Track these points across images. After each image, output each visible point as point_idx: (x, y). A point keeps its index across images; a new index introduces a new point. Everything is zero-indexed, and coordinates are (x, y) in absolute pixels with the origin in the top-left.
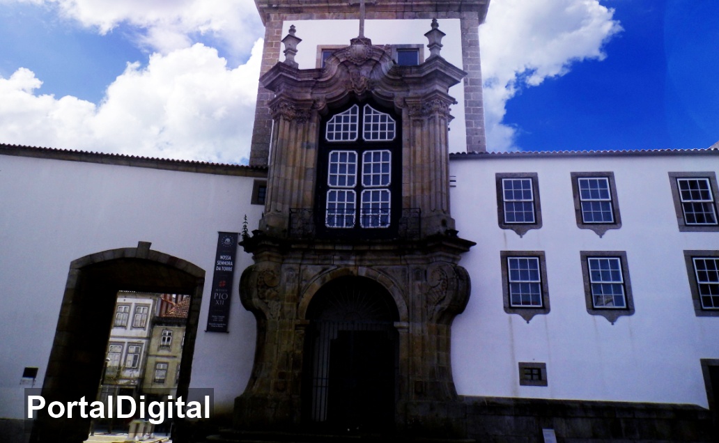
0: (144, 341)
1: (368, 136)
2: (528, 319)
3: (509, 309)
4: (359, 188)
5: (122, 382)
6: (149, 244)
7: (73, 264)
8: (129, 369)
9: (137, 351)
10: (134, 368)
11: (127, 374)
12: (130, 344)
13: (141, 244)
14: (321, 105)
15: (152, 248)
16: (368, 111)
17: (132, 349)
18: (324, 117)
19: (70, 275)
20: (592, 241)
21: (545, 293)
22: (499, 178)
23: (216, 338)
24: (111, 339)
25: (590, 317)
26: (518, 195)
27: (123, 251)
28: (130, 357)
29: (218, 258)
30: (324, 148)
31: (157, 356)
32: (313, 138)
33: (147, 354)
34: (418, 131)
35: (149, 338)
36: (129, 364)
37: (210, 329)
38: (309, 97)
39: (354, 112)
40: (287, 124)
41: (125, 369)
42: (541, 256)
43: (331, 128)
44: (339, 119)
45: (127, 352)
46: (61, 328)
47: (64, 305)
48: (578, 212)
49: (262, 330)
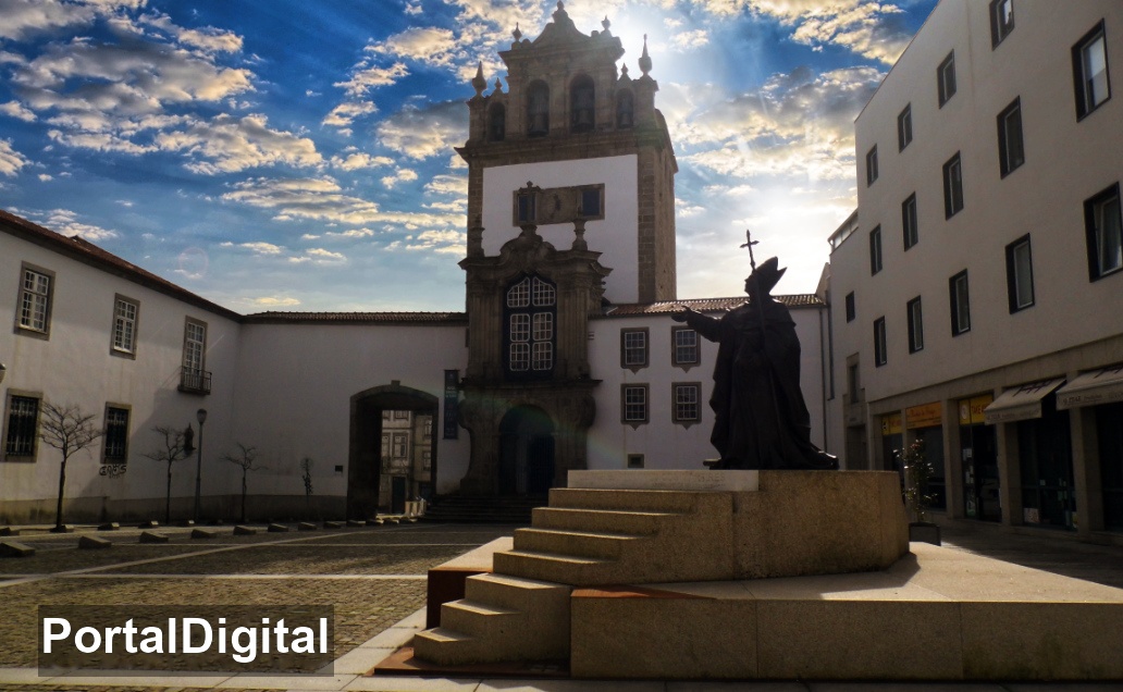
0: (408, 431)
1: (536, 302)
2: (635, 428)
3: (624, 421)
4: (531, 342)
5: (393, 471)
6: (399, 382)
7: (352, 398)
8: (398, 458)
9: (403, 442)
10: (402, 457)
11: (397, 463)
12: (395, 435)
13: (393, 382)
14: (501, 282)
15: (402, 384)
16: (536, 282)
17: (398, 440)
18: (506, 289)
19: (351, 406)
20: (680, 376)
21: (647, 411)
22: (623, 332)
23: (449, 442)
24: (384, 431)
25: (674, 425)
26: (635, 344)
27: (383, 387)
28: (398, 447)
29: (446, 389)
30: (507, 313)
31: (424, 445)
32: (497, 308)
33: (413, 444)
34: (567, 301)
35: (413, 428)
36: (398, 454)
37: (446, 437)
38: (492, 277)
39: (526, 283)
40: (478, 300)
41: (395, 458)
42: (647, 386)
43: (511, 297)
44: (516, 290)
45: (394, 443)
46: (352, 440)
47: (351, 426)
48: (673, 355)
49: (472, 439)
